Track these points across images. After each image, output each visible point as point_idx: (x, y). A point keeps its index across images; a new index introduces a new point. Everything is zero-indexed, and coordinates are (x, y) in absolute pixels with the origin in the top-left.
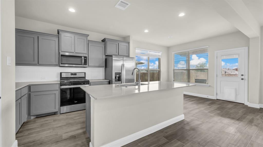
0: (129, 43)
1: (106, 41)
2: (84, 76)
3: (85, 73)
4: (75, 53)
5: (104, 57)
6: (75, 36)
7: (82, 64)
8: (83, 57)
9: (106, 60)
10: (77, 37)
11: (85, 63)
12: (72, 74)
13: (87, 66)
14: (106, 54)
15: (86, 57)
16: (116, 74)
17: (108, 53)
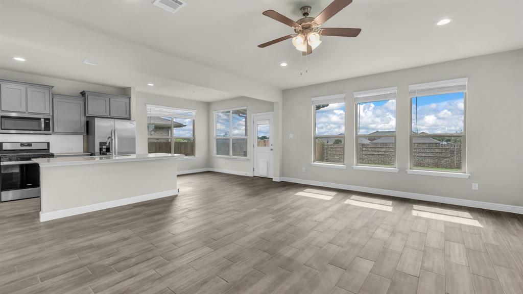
0: (130, 98)
1: (86, 95)
2: (46, 148)
3: (48, 143)
4: (27, 113)
5: (84, 119)
6: (28, 89)
7: (41, 130)
8: (42, 120)
9: (87, 123)
10: (30, 90)
11: (47, 127)
12: (22, 145)
13: (51, 132)
14: (87, 115)
15: (49, 119)
16: (102, 144)
17: (90, 113)
